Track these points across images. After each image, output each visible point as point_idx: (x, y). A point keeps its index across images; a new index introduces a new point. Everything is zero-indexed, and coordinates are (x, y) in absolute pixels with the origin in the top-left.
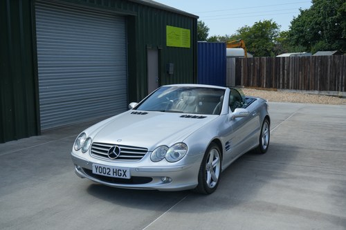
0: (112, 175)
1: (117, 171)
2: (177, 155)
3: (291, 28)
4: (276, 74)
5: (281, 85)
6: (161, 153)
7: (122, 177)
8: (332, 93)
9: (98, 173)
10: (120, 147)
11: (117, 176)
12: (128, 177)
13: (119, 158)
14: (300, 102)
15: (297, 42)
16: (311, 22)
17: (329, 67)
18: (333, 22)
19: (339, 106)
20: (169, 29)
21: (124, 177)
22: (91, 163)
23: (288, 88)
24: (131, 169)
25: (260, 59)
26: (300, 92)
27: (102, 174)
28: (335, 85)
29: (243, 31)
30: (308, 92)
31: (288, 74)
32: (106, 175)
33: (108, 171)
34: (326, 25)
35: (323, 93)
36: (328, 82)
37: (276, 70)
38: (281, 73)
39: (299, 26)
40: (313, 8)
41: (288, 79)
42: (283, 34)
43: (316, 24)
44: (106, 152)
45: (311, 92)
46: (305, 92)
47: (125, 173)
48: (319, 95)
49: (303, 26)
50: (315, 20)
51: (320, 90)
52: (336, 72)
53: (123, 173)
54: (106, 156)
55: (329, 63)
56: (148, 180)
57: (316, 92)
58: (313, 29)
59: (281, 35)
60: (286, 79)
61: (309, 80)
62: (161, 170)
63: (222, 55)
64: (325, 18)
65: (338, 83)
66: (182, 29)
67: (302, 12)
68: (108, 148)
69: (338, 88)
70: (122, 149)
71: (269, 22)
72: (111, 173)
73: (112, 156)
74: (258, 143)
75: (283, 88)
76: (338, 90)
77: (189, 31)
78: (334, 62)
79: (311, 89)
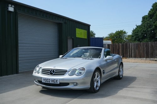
0: (51, 83)
1: (53, 80)
2: (80, 73)
3: (132, 33)
4: (126, 51)
5: (128, 56)
6: (73, 72)
7: (55, 83)
8: (152, 59)
9: (45, 82)
10: (55, 70)
11: (53, 83)
12: (58, 83)
13: (54, 75)
14: (137, 63)
15: (135, 40)
16: (141, 30)
17: (150, 47)
18: (151, 30)
19: (155, 64)
20: (77, 30)
21: (57, 83)
22: (41, 78)
23: (131, 57)
24: (60, 79)
25: (118, 44)
26: (137, 59)
27: (47, 82)
28: (153, 55)
29: (111, 35)
30: (141, 59)
31: (131, 51)
32: (48, 82)
33: (49, 80)
34: (148, 32)
35: (148, 59)
36: (150, 54)
37: (126, 49)
38: (128, 50)
39: (136, 32)
40: (142, 25)
41: (132, 53)
42: (129, 36)
43: (144, 31)
44: (48, 72)
45: (142, 59)
46: (139, 59)
47: (57, 81)
48: (146, 60)
49: (138, 32)
50: (143, 30)
51: (146, 58)
52: (153, 49)
53: (56, 81)
54: (49, 74)
55: (150, 45)
56: (68, 84)
57: (145, 59)
58: (142, 33)
59: (128, 37)
60: (130, 53)
62: (73, 79)
63: (101, 43)
64: (147, 29)
66: (83, 30)
67: (137, 26)
68: (50, 70)
69: (154, 56)
70: (56, 71)
71: (122, 31)
72: (51, 81)
73: (51, 74)
74: (118, 74)
75: (129, 57)
76: (154, 58)
77: (86, 31)
78: (152, 45)
79: (142, 58)
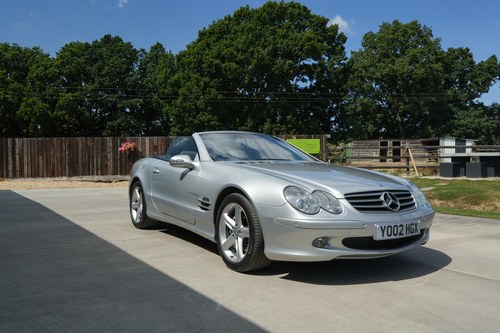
5: (11, 173)
7: (414, 234)
8: (85, 178)
9: (386, 237)
11: (410, 234)
17: (80, 151)
21: (416, 233)
23: (22, 175)
26: (42, 179)
28: (89, 169)
31: (21, 159)
32: (398, 237)
33: (400, 229)
35: (74, 178)
36: (80, 166)
38: (10, 158)
45: (57, 179)
46: (49, 179)
47: (416, 226)
48: (69, 181)
51: (70, 176)
53: (414, 228)
55: (80, 146)
57: (65, 178)
60: (18, 163)
61: (53, 165)
65: (93, 166)
69: (93, 171)
72: (404, 232)
73: (393, 206)
75: (14, 176)
76: (93, 174)
78: (86, 145)
79: (58, 176)
